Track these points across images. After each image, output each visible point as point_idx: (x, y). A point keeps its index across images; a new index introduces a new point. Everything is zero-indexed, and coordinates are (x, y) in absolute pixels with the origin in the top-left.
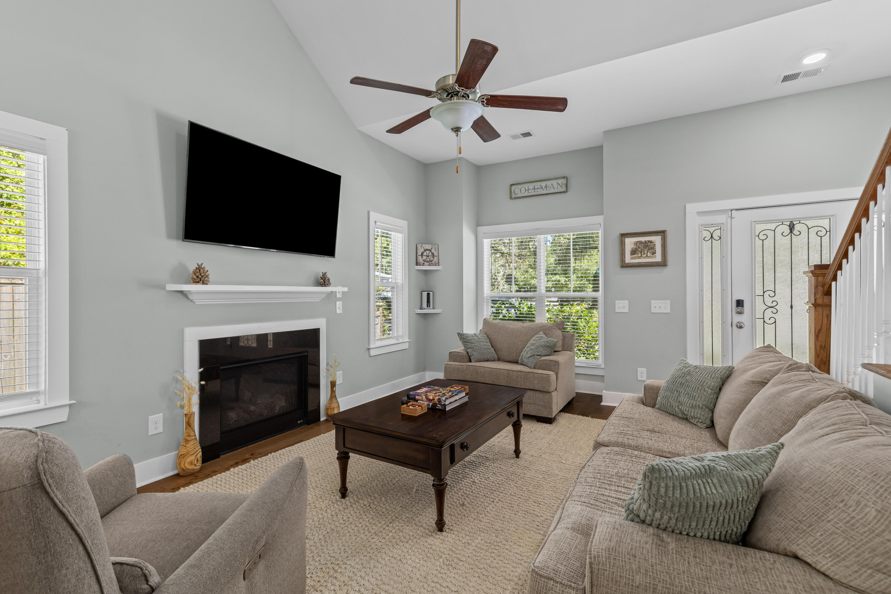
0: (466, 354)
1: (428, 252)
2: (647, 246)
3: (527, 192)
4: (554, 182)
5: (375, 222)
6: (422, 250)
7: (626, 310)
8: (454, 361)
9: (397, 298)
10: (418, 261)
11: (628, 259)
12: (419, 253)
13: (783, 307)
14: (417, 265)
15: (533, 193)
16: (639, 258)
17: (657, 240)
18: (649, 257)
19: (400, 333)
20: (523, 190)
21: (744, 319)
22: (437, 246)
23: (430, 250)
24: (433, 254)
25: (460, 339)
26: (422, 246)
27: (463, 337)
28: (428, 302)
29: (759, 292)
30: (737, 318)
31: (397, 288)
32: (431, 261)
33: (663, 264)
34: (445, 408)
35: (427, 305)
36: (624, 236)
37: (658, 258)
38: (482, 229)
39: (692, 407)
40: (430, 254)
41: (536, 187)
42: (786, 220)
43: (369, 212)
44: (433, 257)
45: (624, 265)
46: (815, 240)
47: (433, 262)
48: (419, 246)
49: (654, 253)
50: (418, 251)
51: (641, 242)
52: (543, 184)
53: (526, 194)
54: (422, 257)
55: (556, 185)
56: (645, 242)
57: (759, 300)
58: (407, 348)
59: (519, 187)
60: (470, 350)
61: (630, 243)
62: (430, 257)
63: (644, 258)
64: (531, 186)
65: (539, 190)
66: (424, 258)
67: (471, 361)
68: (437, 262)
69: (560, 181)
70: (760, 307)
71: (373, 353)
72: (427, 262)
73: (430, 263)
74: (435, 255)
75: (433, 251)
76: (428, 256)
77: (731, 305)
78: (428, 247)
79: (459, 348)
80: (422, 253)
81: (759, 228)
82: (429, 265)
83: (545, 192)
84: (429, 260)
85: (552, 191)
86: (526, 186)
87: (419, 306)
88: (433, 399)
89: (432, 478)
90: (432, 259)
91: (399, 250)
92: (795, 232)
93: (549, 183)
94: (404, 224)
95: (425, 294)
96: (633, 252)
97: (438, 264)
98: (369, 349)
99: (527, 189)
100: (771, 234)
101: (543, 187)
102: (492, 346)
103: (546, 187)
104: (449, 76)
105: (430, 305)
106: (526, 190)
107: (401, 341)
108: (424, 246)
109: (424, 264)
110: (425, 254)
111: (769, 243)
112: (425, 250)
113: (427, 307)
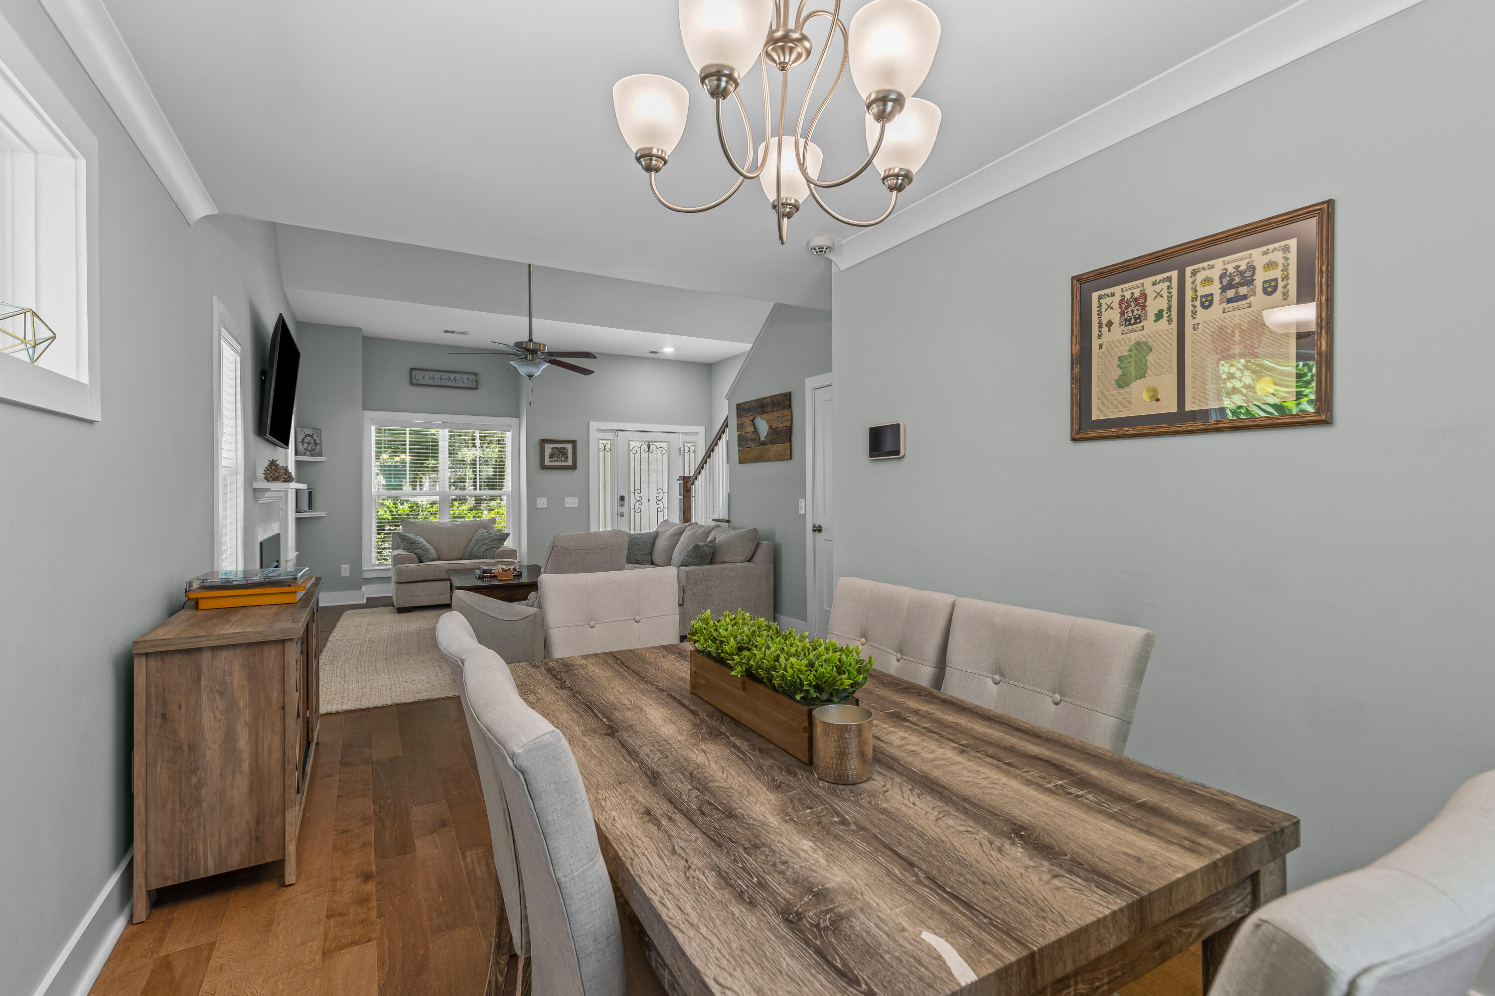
1: (309, 438)
2: (562, 452)
3: (432, 380)
4: (465, 377)
6: (303, 436)
7: (545, 506)
10: (298, 449)
11: (547, 462)
12: (300, 439)
13: (645, 501)
14: (297, 455)
15: (439, 383)
16: (555, 461)
17: (569, 447)
18: (563, 461)
20: (427, 378)
21: (624, 510)
22: (319, 431)
23: (312, 436)
24: (315, 441)
26: (302, 431)
28: (310, 502)
29: (632, 490)
30: (621, 510)
32: (313, 450)
33: (574, 467)
35: (309, 507)
36: (544, 442)
37: (570, 463)
38: (368, 414)
39: (643, 555)
40: (312, 441)
41: (443, 377)
42: (646, 441)
44: (316, 446)
45: (544, 467)
46: (660, 456)
47: (315, 451)
48: (299, 430)
49: (567, 458)
50: (298, 436)
51: (557, 448)
52: (452, 376)
53: (431, 382)
54: (303, 445)
55: (465, 380)
56: (561, 448)
57: (632, 495)
59: (423, 373)
61: (548, 448)
62: (311, 445)
63: (560, 461)
64: (437, 375)
65: (447, 381)
66: (306, 445)
68: (319, 451)
69: (470, 377)
70: (633, 501)
72: (309, 451)
73: (312, 453)
74: (318, 442)
75: (315, 437)
77: (616, 500)
78: (309, 432)
80: (303, 439)
81: (633, 444)
82: (312, 455)
83: (453, 384)
84: (310, 448)
85: (461, 385)
86: (431, 374)
90: (314, 448)
92: (651, 450)
93: (458, 376)
96: (551, 456)
97: (320, 454)
99: (432, 377)
100: (638, 450)
101: (452, 379)
103: (455, 379)
105: (311, 507)
106: (430, 378)
109: (305, 453)
110: (306, 440)
111: (637, 455)
112: (307, 436)
113: (309, 509)
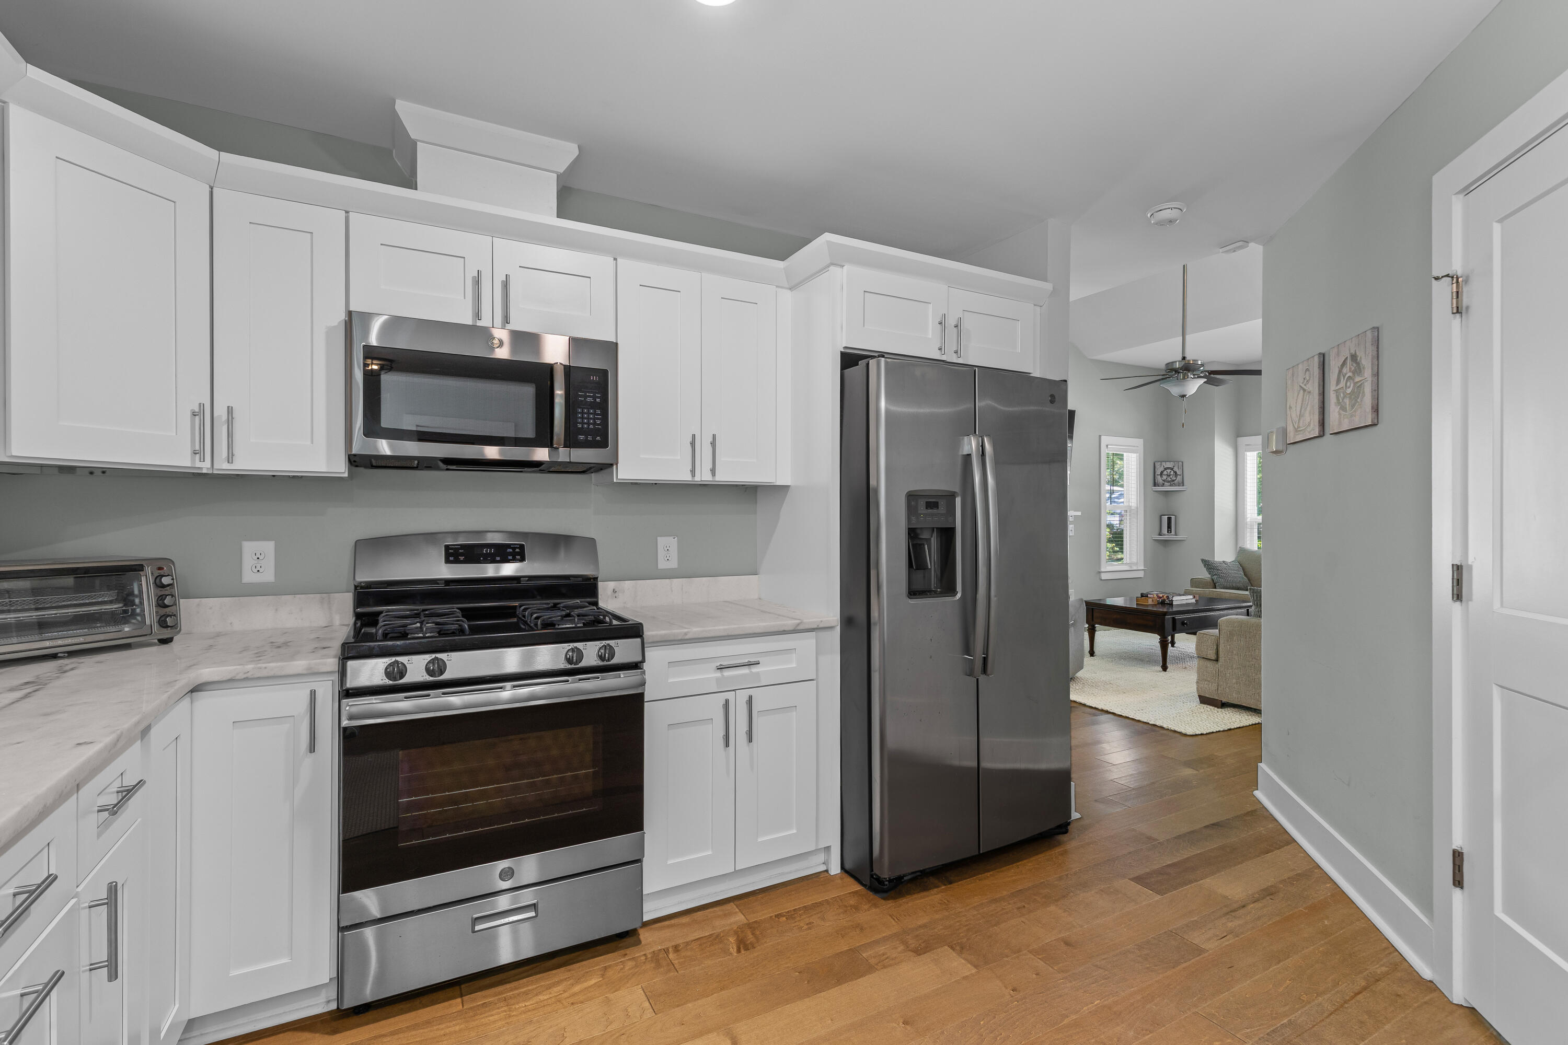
0: (1211, 581)
1: (1169, 470)
5: (1107, 446)
6: (1162, 469)
8: (1197, 588)
9: (1130, 523)
10: (1156, 481)
12: (1158, 472)
14: (1155, 486)
19: (1134, 560)
22: (1180, 463)
23: (1172, 469)
24: (1175, 472)
25: (1205, 565)
26: (1161, 465)
27: (1209, 565)
28: (1169, 527)
31: (1130, 512)
32: (1174, 481)
34: (1172, 602)
35: (1168, 531)
38: (1243, 441)
40: (1172, 473)
43: (1100, 436)
44: (1176, 476)
47: (1176, 481)
48: (1158, 465)
50: (1156, 470)
54: (1162, 477)
58: (1142, 576)
60: (1215, 577)
62: (1171, 477)
66: (1165, 477)
67: (1216, 588)
68: (1181, 481)
71: (1104, 576)
72: (1168, 482)
73: (1172, 483)
74: (1178, 473)
75: (1176, 469)
76: (1170, 476)
78: (1169, 465)
79: (1204, 575)
80: (1162, 473)
82: (1171, 485)
84: (1170, 479)
87: (1157, 531)
88: (1163, 596)
89: (1159, 637)
90: (1174, 479)
91: (1133, 471)
94: (1139, 442)
95: (1165, 518)
97: (1182, 483)
98: (1100, 572)
102: (1245, 575)
104: (1176, 362)
105: (1171, 531)
107: (1135, 568)
108: (1164, 464)
109: (1164, 484)
110: (1165, 473)
112: (1166, 469)
113: (1168, 532)
